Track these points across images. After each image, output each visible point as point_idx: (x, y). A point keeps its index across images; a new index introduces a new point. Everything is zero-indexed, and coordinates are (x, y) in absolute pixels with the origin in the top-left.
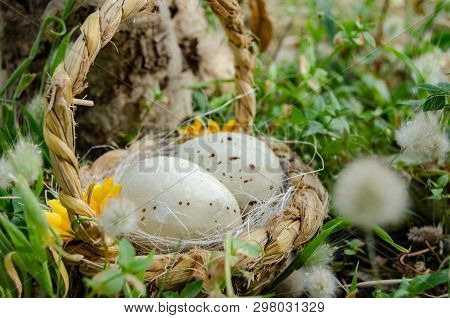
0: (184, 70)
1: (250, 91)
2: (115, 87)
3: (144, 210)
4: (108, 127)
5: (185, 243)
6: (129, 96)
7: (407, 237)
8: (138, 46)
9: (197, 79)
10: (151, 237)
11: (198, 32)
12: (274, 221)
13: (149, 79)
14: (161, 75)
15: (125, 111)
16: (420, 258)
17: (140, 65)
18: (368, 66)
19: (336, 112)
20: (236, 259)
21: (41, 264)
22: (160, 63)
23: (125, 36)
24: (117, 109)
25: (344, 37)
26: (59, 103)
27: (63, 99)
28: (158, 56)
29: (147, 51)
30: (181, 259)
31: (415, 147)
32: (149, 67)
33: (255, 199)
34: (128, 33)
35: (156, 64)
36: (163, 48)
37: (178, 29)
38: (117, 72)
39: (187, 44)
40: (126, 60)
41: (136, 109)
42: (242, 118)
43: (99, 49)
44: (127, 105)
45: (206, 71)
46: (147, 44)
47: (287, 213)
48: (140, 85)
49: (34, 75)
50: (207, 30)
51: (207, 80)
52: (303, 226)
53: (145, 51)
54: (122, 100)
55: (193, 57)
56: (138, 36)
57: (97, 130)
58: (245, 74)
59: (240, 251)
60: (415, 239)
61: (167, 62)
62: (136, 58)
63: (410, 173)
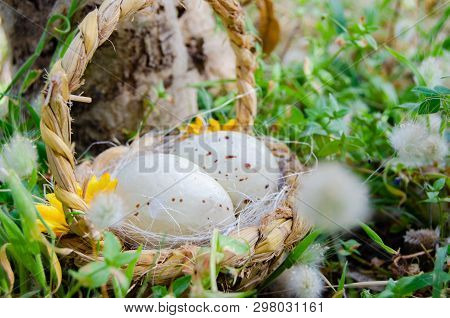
0: (189, 69)
1: (252, 91)
2: (119, 84)
3: (138, 206)
4: (112, 124)
5: (177, 239)
6: (134, 94)
7: (404, 239)
8: (143, 44)
9: (203, 78)
10: (144, 232)
11: (205, 31)
12: (265, 220)
13: (153, 77)
14: (166, 73)
15: (129, 108)
16: (414, 261)
17: (144, 64)
18: (377, 68)
19: (335, 113)
20: (222, 255)
21: (34, 257)
22: (164, 62)
23: (130, 34)
24: (121, 106)
25: (346, 39)
26: (55, 99)
27: (59, 95)
28: (162, 55)
29: (151, 50)
30: (172, 255)
31: (409, 149)
32: (154, 65)
33: (248, 197)
34: (133, 31)
35: (161, 62)
36: (168, 47)
37: (186, 28)
38: (122, 70)
39: (193, 43)
40: (130, 59)
41: (141, 107)
42: (243, 117)
43: (96, 46)
44: (131, 102)
45: (212, 70)
46: (152, 43)
47: (279, 211)
48: (144, 83)
49: (40, 71)
50: (215, 29)
51: (213, 79)
52: (295, 225)
53: (150, 50)
54: (126, 97)
55: (199, 56)
56: (143, 34)
57: (101, 127)
58: (247, 73)
59: (227, 248)
60: (411, 241)
61: (172, 61)
62: (140, 57)
63: (408, 176)
